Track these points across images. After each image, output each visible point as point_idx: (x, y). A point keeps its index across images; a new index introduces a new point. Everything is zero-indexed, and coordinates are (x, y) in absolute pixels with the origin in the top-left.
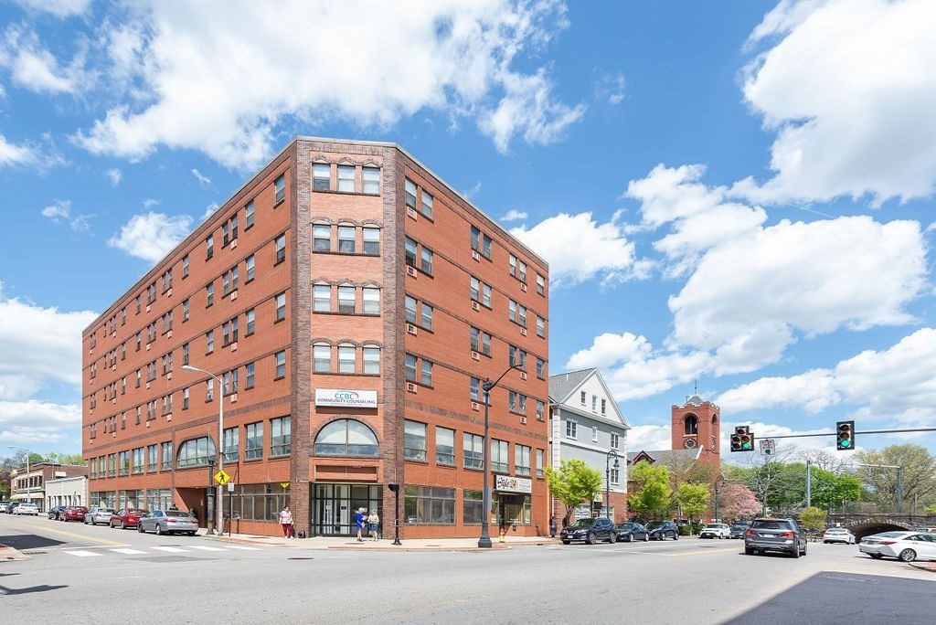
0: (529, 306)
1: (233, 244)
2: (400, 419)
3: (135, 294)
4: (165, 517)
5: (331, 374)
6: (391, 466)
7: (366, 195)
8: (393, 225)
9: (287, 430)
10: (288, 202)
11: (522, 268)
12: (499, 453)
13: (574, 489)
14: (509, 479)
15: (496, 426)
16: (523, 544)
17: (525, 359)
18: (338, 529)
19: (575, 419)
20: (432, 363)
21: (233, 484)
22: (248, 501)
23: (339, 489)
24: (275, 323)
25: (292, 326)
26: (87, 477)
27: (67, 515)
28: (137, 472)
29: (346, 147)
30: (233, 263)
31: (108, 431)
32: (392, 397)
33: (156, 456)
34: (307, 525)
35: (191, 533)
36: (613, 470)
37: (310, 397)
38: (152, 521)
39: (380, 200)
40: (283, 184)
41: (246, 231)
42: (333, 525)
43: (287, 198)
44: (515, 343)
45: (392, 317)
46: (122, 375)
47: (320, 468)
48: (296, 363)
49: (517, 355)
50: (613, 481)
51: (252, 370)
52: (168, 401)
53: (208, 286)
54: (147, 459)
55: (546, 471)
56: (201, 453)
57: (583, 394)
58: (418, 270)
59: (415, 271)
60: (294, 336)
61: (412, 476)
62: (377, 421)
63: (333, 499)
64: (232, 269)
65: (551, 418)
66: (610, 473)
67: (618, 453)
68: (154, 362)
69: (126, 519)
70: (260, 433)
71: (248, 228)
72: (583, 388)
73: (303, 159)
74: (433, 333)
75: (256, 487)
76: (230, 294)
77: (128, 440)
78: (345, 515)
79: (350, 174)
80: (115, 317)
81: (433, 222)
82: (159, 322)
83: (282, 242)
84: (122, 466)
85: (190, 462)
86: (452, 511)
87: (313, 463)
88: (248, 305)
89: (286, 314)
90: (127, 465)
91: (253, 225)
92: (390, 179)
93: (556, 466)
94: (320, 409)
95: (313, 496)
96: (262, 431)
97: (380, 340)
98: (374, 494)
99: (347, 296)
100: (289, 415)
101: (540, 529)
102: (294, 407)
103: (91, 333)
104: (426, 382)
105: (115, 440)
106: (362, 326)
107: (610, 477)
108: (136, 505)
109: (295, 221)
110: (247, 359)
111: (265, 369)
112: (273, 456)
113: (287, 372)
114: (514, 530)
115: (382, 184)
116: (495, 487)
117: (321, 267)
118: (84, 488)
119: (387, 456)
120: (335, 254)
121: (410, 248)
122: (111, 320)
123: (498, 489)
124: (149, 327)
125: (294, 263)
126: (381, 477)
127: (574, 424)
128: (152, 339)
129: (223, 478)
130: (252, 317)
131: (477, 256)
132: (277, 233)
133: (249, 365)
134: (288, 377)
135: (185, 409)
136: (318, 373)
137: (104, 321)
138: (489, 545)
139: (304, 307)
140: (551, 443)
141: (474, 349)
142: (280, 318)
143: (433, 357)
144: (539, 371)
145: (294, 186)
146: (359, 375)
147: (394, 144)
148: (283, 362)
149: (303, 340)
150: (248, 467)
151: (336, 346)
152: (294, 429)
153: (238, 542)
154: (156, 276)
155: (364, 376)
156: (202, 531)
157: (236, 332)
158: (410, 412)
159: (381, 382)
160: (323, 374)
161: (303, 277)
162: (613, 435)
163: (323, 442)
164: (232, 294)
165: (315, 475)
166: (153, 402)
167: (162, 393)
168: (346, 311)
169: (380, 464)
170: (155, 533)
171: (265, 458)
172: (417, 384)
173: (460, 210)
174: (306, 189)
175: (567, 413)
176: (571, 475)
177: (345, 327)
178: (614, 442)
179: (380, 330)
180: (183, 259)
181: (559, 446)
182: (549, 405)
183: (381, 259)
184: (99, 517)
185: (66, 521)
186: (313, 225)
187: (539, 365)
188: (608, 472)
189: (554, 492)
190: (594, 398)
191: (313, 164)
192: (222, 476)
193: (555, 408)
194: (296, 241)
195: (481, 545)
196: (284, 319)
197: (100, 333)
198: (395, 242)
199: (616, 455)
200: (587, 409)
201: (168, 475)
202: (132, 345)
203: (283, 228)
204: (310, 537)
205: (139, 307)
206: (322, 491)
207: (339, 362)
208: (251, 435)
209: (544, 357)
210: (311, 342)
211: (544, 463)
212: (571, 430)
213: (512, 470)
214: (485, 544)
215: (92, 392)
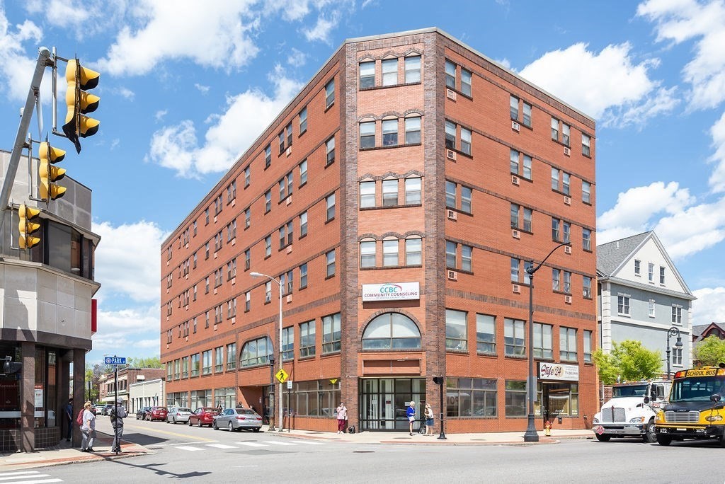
0: (573, 171)
1: (288, 152)
2: (440, 309)
3: (204, 207)
4: (236, 414)
5: (376, 269)
6: (433, 358)
7: (408, 85)
8: (433, 111)
9: (337, 326)
10: (337, 105)
11: (565, 130)
12: (543, 339)
13: (629, 374)
14: (554, 366)
15: (541, 309)
16: (571, 438)
17: (569, 231)
18: (383, 424)
19: (626, 293)
20: (472, 248)
21: (291, 382)
22: (302, 397)
23: (384, 383)
24: (326, 223)
25: (342, 224)
26: (163, 379)
27: (153, 415)
28: (206, 373)
29: (390, 41)
30: (288, 168)
31: (182, 336)
32: (433, 287)
33: (222, 357)
34: (356, 421)
35: (256, 430)
36: (674, 350)
37: (358, 293)
38: (225, 419)
39: (421, 88)
40: (334, 88)
41: (299, 137)
42: (378, 420)
43: (337, 101)
44: (558, 214)
45: (433, 205)
46: (193, 283)
47: (367, 363)
48: (345, 261)
49: (560, 227)
50: (674, 362)
51: (305, 270)
52: (233, 304)
53: (266, 194)
54: (214, 360)
55: (595, 355)
56: (262, 353)
57: (637, 262)
58: (458, 152)
59: (455, 154)
60: (343, 234)
61: (454, 368)
62: (419, 313)
63: (378, 393)
64: (287, 175)
65: (600, 293)
66: (671, 354)
67: (680, 329)
68: (220, 269)
69: (201, 418)
70: (313, 331)
71: (302, 135)
72: (637, 257)
73: (351, 61)
74: (472, 216)
75: (309, 384)
76: (285, 199)
77: (198, 344)
78: (390, 411)
79: (393, 67)
80: (187, 229)
81: (471, 100)
82: (226, 231)
83: (332, 145)
84: (194, 367)
85: (252, 362)
86: (494, 404)
87: (361, 358)
88: (302, 208)
89: (337, 213)
90: (198, 367)
91: (306, 131)
92: (431, 64)
93: (606, 349)
94: (368, 305)
95: (361, 391)
96: (314, 329)
97: (422, 229)
98: (416, 388)
99: (390, 189)
100: (339, 313)
101: (589, 421)
102: (344, 304)
103: (168, 246)
104: (466, 267)
105: (187, 344)
106: (404, 217)
107: (671, 359)
108: (205, 404)
109: (344, 123)
110: (301, 261)
111: (317, 269)
112: (324, 353)
113: (336, 271)
114: (560, 423)
115: (422, 71)
116: (538, 376)
117: (368, 163)
118: (161, 390)
119: (429, 348)
120: (380, 148)
121: (450, 130)
122: (184, 233)
123: (541, 377)
124: (216, 236)
125: (343, 163)
126: (422, 370)
127: (627, 299)
128: (219, 247)
129: (282, 375)
130: (304, 219)
131: (517, 127)
132: (327, 136)
133: (302, 266)
134: (338, 275)
135: (247, 311)
136: (365, 269)
137: (178, 235)
138: (536, 439)
139: (352, 205)
140: (600, 322)
141: (514, 227)
142: (330, 217)
143: (472, 241)
144: (585, 242)
145: (343, 89)
146: (402, 268)
147: (433, 28)
148: (334, 260)
149: (351, 238)
150: (302, 364)
151: (380, 240)
152: (344, 326)
153: (299, 437)
154: (221, 189)
155: (407, 267)
156: (265, 428)
157: (290, 235)
158: (451, 300)
159: (422, 272)
160: (369, 269)
161: (351, 176)
162: (674, 308)
163: (370, 336)
164: (288, 199)
165: (363, 371)
166: (220, 306)
167: (227, 298)
168: (390, 205)
169: (423, 357)
170: (228, 430)
171: (317, 355)
172: (457, 271)
173: (498, 81)
174: (353, 90)
175: (618, 287)
176: (625, 357)
177: (390, 221)
178: (676, 317)
179: (421, 220)
180: (245, 170)
181: (609, 326)
182: (597, 279)
183: (422, 147)
184: (179, 417)
185: (152, 421)
186: (360, 123)
187: (585, 236)
188: (668, 352)
189: (604, 378)
190: (651, 266)
191: (360, 63)
192: (282, 374)
193: (605, 282)
194: (345, 142)
195: (527, 439)
196: (333, 219)
197: (176, 245)
198: (435, 128)
199: (678, 332)
200: (642, 280)
201: (233, 375)
202: (202, 254)
203: (332, 131)
204: (359, 432)
205: (208, 218)
206: (368, 386)
207: (383, 256)
208: (304, 333)
209: (591, 226)
210: (359, 238)
211: (593, 347)
212: (623, 305)
213: (556, 356)
214: (531, 438)
215: (169, 300)
